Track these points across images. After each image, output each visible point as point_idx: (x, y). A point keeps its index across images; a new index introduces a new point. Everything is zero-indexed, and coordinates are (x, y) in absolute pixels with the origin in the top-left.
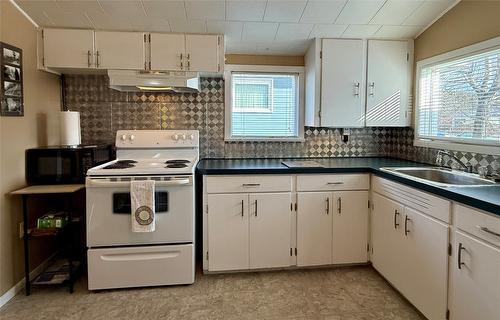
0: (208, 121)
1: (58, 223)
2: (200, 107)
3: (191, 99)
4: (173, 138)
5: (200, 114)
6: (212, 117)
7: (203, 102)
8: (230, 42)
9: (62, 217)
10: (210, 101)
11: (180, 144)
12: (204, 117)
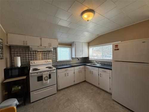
0: (53, 57)
1: (20, 88)
2: (51, 54)
3: (49, 52)
4: (46, 62)
5: (51, 56)
6: (54, 56)
7: (52, 53)
8: (59, 41)
9: (20, 86)
10: (53, 53)
11: (48, 63)
12: (52, 57)
